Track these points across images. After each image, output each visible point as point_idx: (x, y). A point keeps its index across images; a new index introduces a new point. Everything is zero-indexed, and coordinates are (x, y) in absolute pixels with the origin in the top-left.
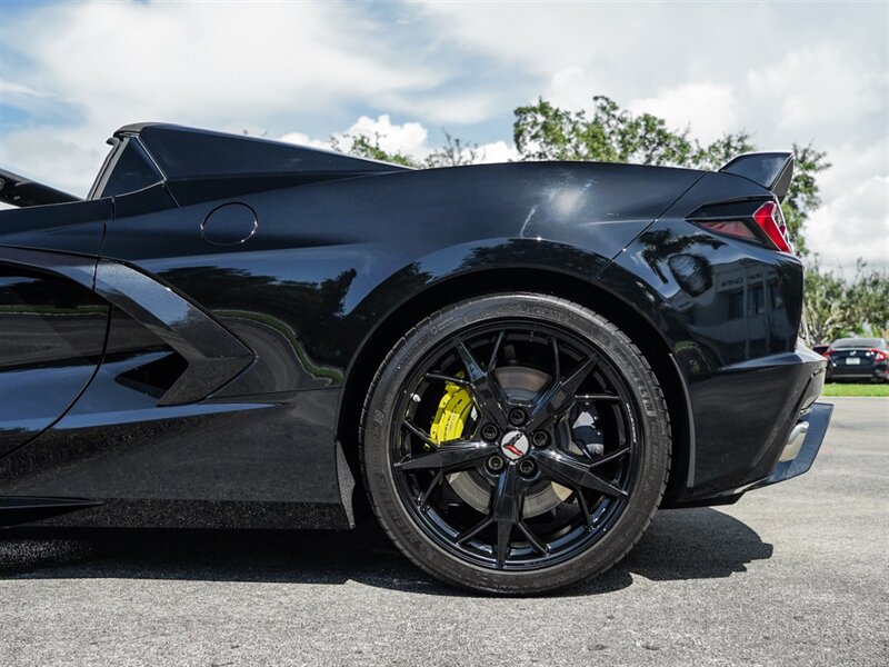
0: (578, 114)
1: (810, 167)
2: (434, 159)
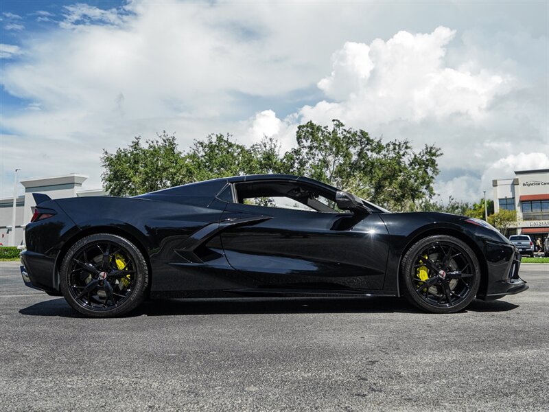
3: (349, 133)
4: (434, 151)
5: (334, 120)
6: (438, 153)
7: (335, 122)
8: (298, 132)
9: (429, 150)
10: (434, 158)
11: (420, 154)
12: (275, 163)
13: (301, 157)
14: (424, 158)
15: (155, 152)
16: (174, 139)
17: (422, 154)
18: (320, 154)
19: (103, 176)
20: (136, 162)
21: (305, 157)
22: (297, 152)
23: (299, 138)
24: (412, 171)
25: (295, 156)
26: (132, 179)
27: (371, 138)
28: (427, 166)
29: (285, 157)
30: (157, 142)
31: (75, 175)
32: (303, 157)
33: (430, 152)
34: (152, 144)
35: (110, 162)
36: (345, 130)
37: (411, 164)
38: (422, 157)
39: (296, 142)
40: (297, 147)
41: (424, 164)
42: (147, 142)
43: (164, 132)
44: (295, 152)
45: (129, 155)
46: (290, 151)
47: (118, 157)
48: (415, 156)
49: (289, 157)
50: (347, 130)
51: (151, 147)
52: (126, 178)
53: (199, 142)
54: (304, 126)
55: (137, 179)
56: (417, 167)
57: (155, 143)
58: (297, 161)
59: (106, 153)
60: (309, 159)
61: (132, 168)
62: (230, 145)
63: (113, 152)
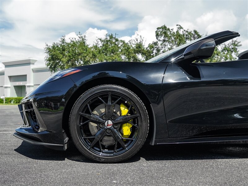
0: (172, 30)
1: (236, 45)
2: (131, 41)
3: (187, 32)
4: (236, 43)
5: (177, 25)
6: (239, 44)
7: (178, 26)
8: (156, 32)
9: (234, 42)
10: (236, 47)
11: (228, 45)
12: (143, 50)
13: (158, 47)
14: (230, 47)
15: (74, 44)
16: (85, 37)
17: (230, 45)
18: (168, 45)
19: (46, 58)
20: (64, 50)
21: (160, 47)
22: (156, 44)
23: (157, 35)
24: (223, 55)
25: (154, 46)
26: (62, 60)
27: (200, 35)
28: (232, 52)
29: (148, 47)
30: (75, 39)
31: (31, 59)
32: (159, 47)
33: (234, 44)
34: (72, 40)
35: (49, 50)
36: (185, 31)
37: (222, 51)
38: (229, 46)
39: (156, 37)
40: (155, 40)
41: (230, 50)
42: (70, 39)
43: (80, 33)
44: (154, 44)
45: (60, 46)
46: (151, 43)
47: (53, 47)
48: (225, 46)
49: (151, 47)
50: (186, 30)
51: (72, 41)
52: (58, 59)
53: (99, 39)
54: (160, 28)
55: (65, 60)
56: (226, 52)
57: (74, 39)
58: (155, 49)
59: (47, 45)
60: (163, 48)
61: (62, 53)
62: (117, 40)
63: (51, 45)
